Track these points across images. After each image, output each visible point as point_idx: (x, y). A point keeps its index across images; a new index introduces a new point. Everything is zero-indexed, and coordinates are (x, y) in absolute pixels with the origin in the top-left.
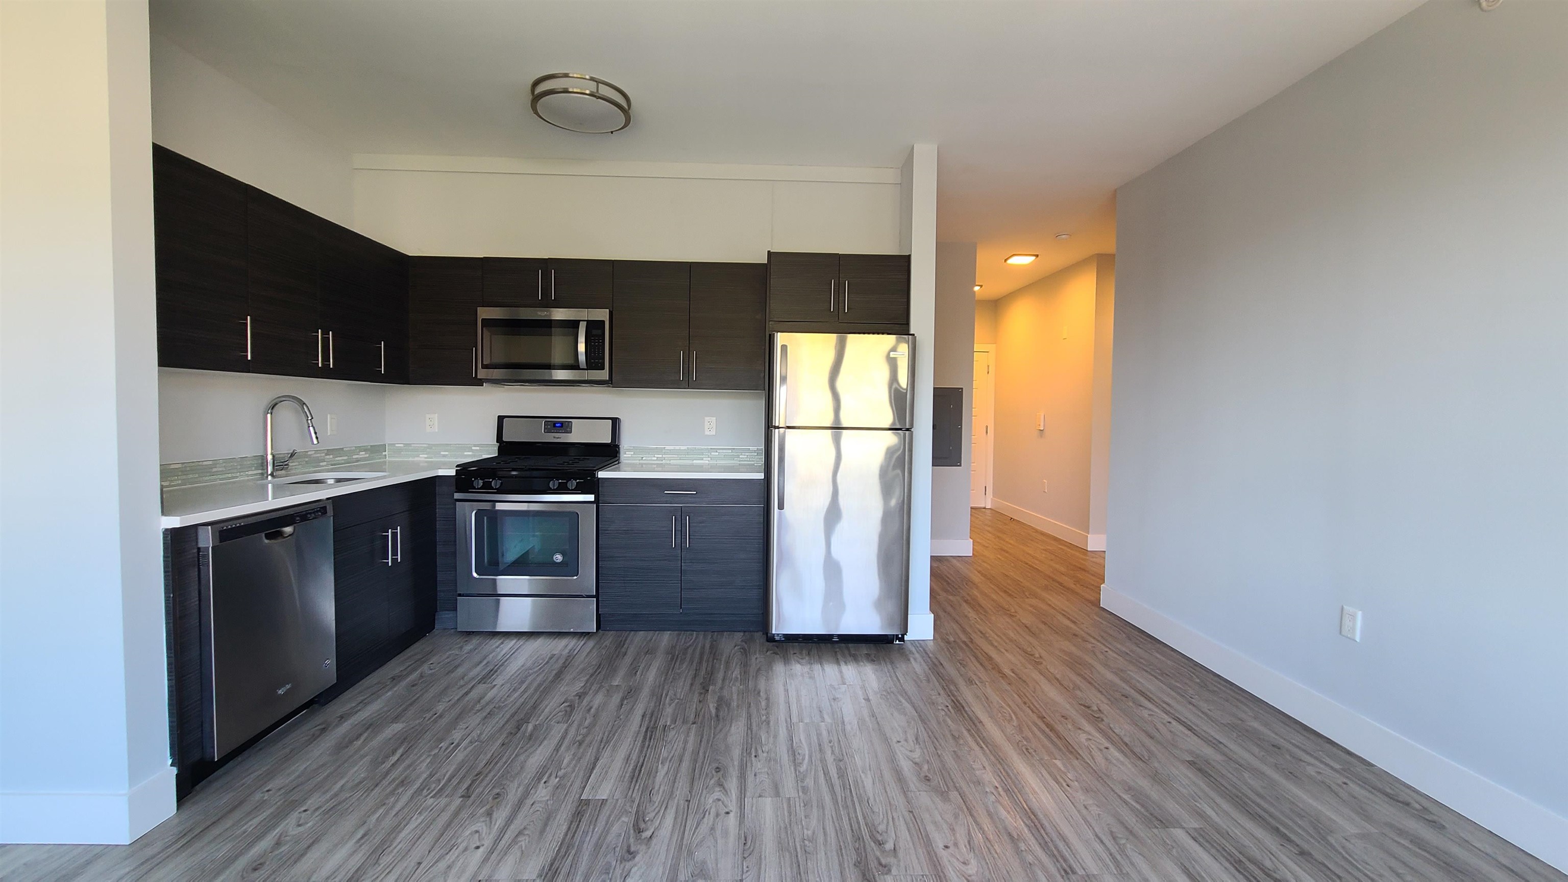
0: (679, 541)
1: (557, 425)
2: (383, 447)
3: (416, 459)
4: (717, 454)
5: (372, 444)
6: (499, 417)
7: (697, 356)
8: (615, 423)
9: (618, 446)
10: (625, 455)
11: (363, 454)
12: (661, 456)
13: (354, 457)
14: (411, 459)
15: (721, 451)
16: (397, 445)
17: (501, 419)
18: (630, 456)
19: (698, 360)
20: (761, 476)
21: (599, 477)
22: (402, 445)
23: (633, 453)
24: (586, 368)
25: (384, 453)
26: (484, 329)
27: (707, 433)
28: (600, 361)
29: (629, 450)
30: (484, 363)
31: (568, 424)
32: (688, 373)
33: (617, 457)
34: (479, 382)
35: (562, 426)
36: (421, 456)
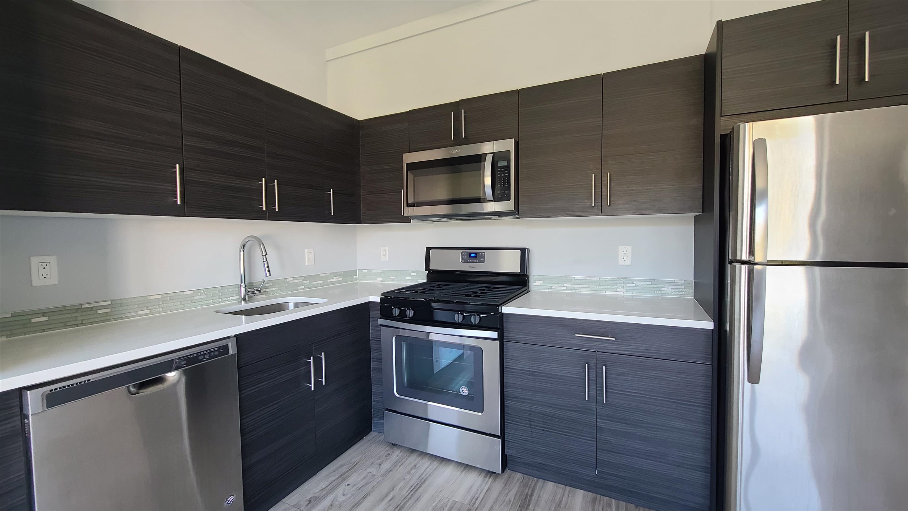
0: (593, 392)
1: (472, 255)
2: (355, 272)
3: (375, 281)
4: (634, 285)
5: (344, 271)
6: (427, 248)
7: (612, 178)
8: (524, 252)
9: (527, 276)
10: (535, 284)
11: (336, 278)
12: (570, 286)
13: (329, 281)
14: (372, 282)
15: (639, 283)
16: (363, 271)
17: (428, 250)
18: (539, 284)
19: (612, 182)
20: (709, 325)
21: (503, 312)
22: (366, 271)
23: (542, 282)
24: (492, 199)
25: (355, 277)
26: (408, 172)
27: (621, 262)
28: (506, 192)
29: (539, 279)
30: (409, 202)
31: (482, 254)
32: (600, 196)
33: (526, 286)
34: (407, 219)
35: (476, 257)
36: (378, 279)
